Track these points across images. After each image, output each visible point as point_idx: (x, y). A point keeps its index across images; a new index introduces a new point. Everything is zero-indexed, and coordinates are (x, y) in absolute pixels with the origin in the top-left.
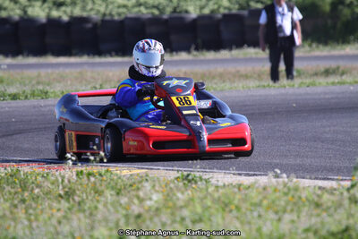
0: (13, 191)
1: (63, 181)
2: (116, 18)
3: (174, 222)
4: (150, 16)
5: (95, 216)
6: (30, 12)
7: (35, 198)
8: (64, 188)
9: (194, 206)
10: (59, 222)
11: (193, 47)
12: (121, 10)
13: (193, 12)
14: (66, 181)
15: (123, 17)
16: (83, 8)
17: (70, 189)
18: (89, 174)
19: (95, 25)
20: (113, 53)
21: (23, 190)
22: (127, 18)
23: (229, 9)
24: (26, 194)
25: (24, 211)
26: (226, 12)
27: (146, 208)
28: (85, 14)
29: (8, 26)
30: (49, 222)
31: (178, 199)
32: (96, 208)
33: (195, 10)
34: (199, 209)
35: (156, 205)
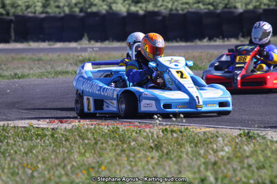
0: (115, 143)
1: (152, 136)
2: (181, 12)
3: (242, 168)
4: (206, 11)
5: (181, 162)
6: (114, 7)
7: (132, 149)
8: (154, 141)
9: (257, 156)
10: (153, 168)
11: (241, 34)
12: (184, 6)
13: (240, 8)
14: (155, 136)
15: (186, 11)
16: (155, 5)
17: (158, 142)
18: (172, 131)
19: (164, 17)
20: (178, 39)
21: (123, 143)
22: (188, 12)
23: (269, 5)
24: (125, 146)
25: (126, 159)
26: (266, 7)
27: (220, 157)
28: (156, 9)
29: (97, 18)
30: (146, 167)
31: (245, 150)
32: (180, 157)
33: (242, 6)
34: (262, 159)
35: (228, 155)
